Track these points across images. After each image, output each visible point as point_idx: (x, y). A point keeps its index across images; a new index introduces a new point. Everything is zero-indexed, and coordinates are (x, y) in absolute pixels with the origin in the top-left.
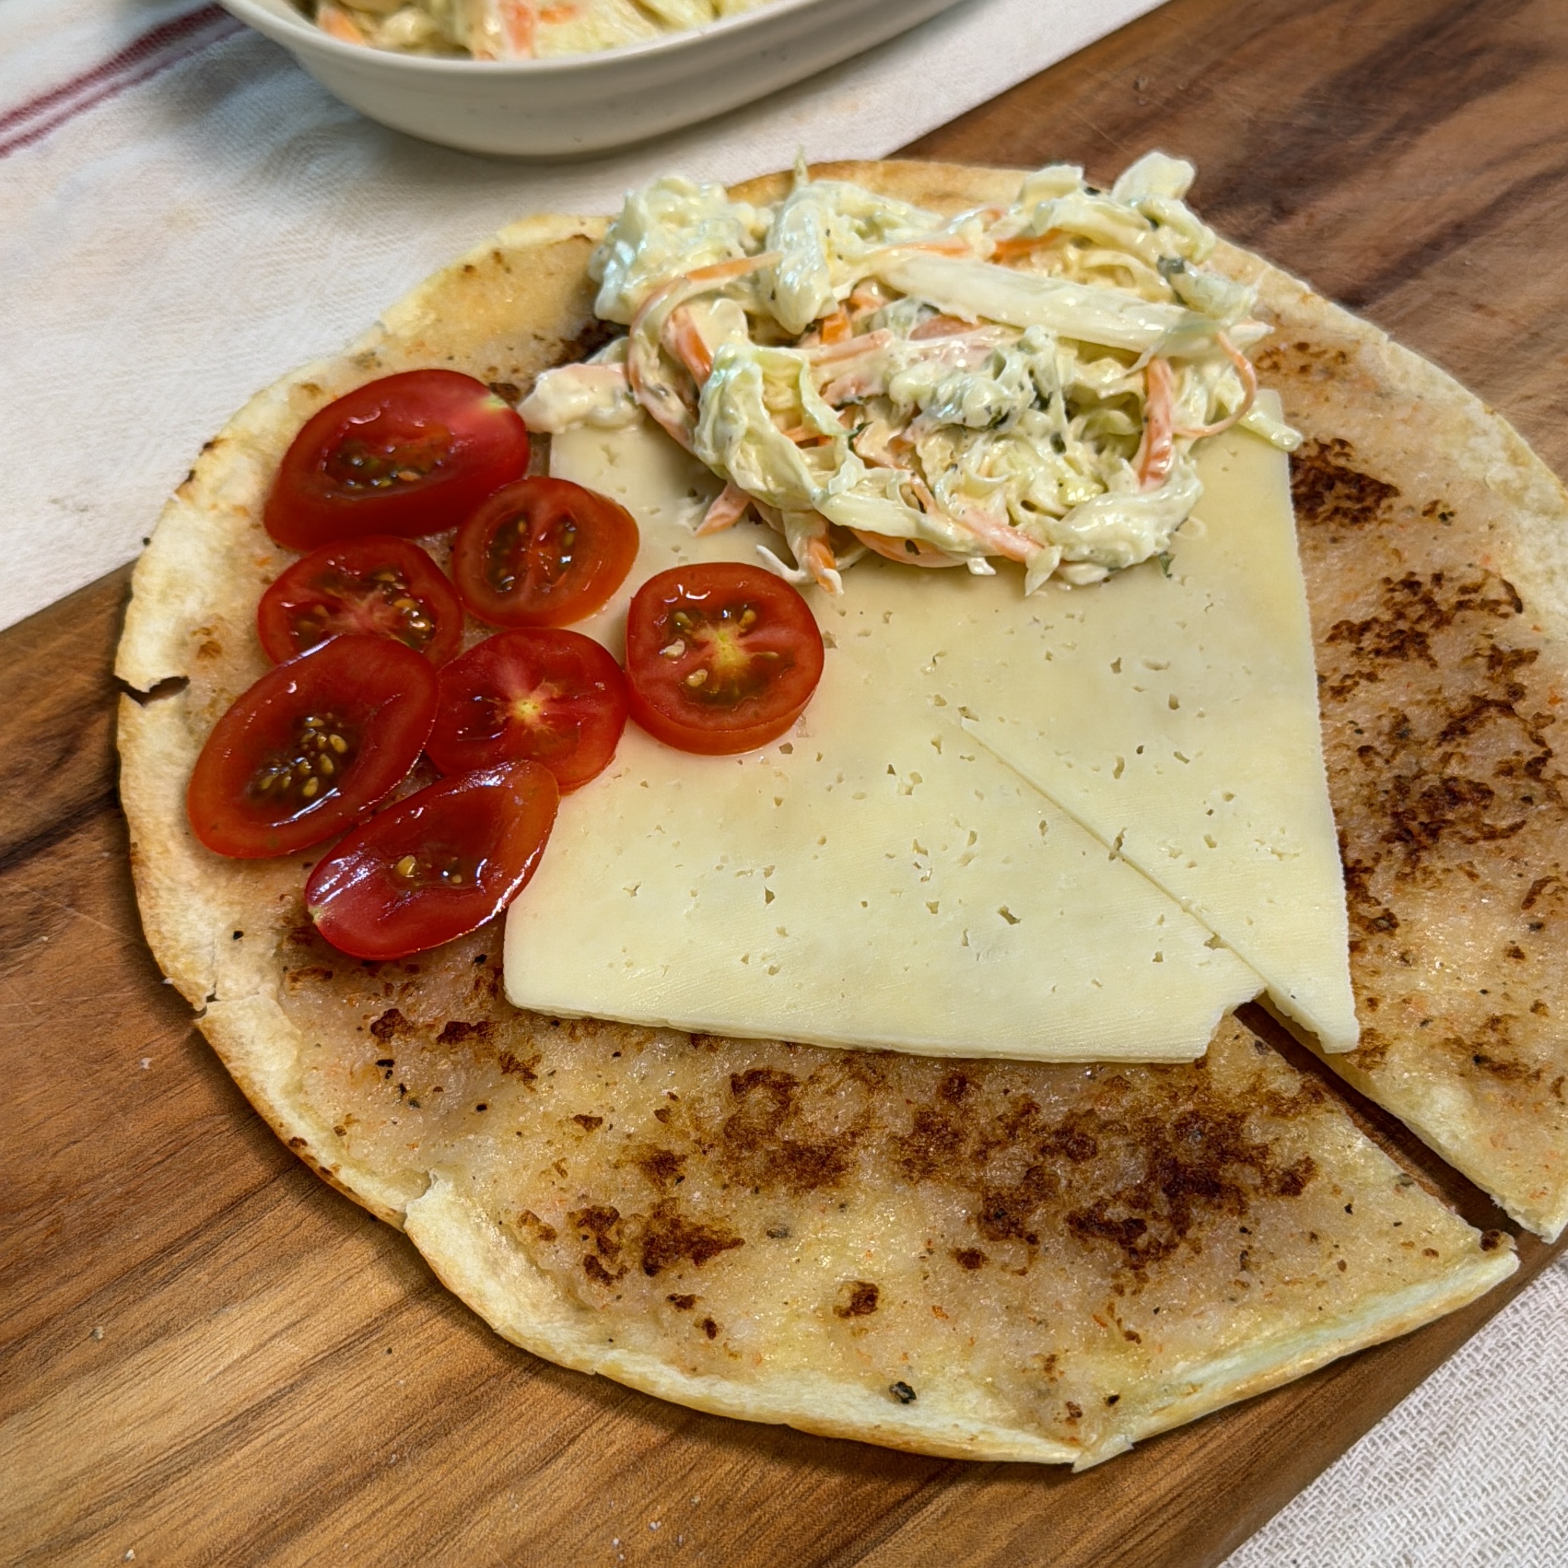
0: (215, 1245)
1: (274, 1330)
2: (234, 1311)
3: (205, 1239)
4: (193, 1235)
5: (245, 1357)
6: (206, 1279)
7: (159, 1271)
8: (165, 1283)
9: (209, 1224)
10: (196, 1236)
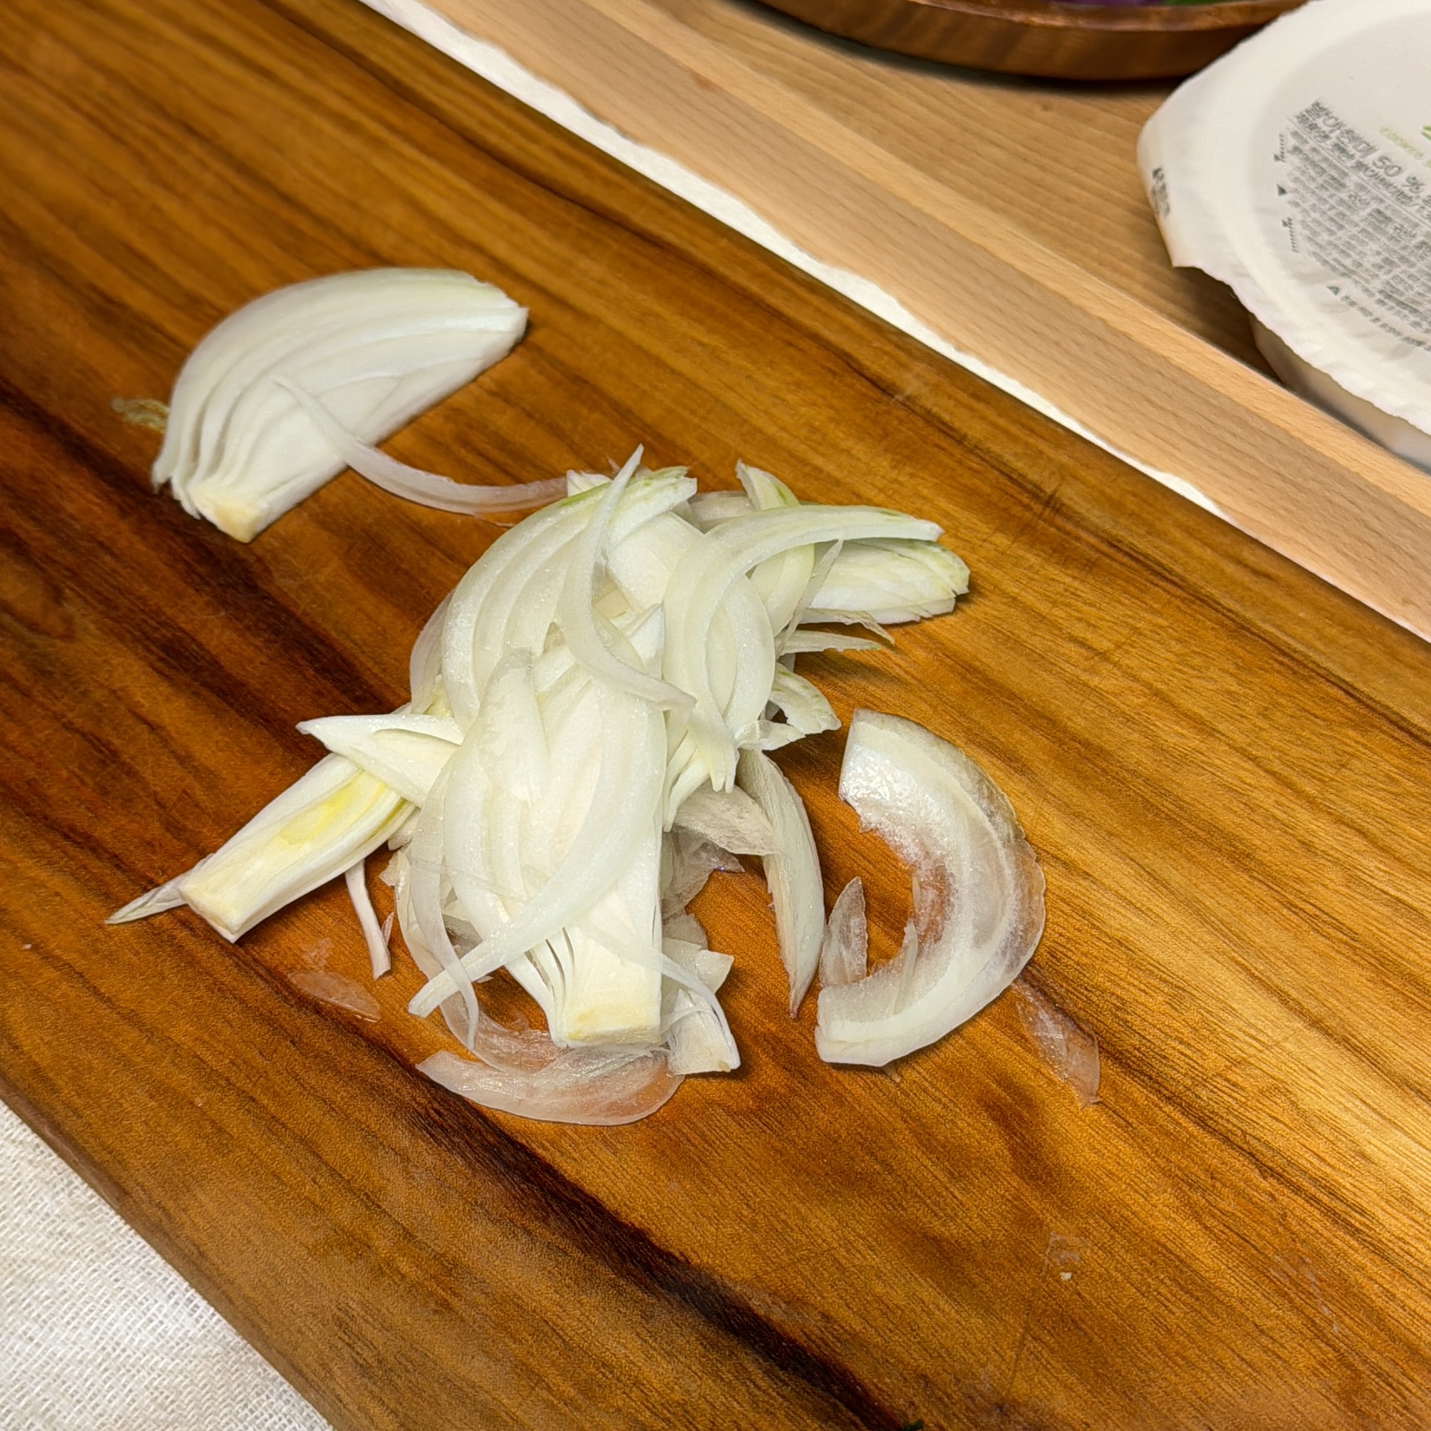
0: (1314, 1180)
1: (1376, 1117)
2: (1369, 1150)
3: (1313, 1190)
4: (1312, 1199)
5: (1406, 1133)
6: (1350, 1179)
7: (1356, 1219)
8: (1363, 1212)
9: (1298, 1190)
10: (1314, 1198)
